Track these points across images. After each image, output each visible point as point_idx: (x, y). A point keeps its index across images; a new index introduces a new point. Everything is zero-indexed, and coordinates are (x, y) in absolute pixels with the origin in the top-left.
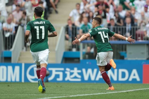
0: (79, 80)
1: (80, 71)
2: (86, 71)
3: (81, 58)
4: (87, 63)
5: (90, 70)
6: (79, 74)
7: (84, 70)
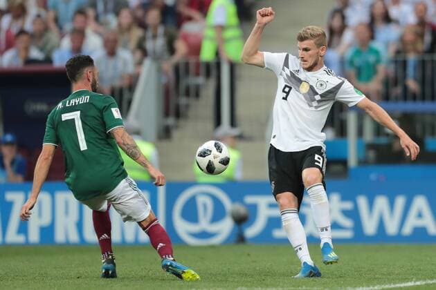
0: (347, 234)
1: (348, 205)
2: (371, 204)
3: (352, 162)
4: (373, 176)
5: (381, 202)
6: (346, 213)
7: (362, 202)
